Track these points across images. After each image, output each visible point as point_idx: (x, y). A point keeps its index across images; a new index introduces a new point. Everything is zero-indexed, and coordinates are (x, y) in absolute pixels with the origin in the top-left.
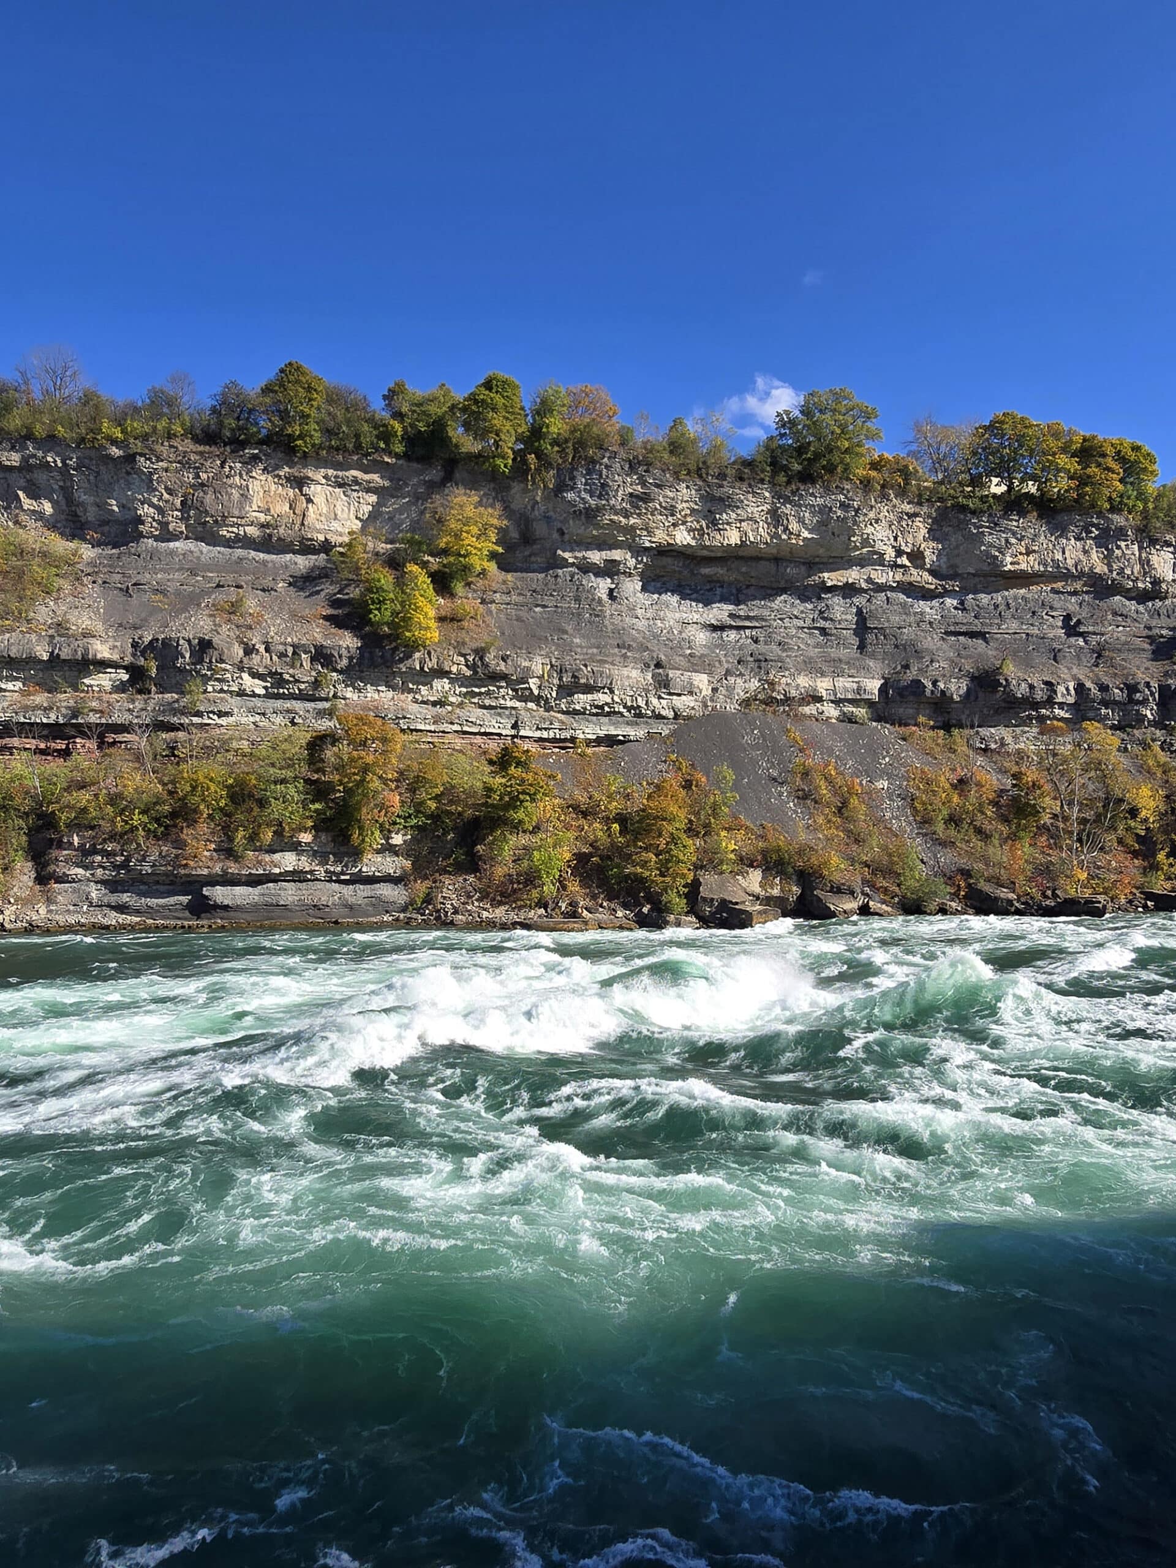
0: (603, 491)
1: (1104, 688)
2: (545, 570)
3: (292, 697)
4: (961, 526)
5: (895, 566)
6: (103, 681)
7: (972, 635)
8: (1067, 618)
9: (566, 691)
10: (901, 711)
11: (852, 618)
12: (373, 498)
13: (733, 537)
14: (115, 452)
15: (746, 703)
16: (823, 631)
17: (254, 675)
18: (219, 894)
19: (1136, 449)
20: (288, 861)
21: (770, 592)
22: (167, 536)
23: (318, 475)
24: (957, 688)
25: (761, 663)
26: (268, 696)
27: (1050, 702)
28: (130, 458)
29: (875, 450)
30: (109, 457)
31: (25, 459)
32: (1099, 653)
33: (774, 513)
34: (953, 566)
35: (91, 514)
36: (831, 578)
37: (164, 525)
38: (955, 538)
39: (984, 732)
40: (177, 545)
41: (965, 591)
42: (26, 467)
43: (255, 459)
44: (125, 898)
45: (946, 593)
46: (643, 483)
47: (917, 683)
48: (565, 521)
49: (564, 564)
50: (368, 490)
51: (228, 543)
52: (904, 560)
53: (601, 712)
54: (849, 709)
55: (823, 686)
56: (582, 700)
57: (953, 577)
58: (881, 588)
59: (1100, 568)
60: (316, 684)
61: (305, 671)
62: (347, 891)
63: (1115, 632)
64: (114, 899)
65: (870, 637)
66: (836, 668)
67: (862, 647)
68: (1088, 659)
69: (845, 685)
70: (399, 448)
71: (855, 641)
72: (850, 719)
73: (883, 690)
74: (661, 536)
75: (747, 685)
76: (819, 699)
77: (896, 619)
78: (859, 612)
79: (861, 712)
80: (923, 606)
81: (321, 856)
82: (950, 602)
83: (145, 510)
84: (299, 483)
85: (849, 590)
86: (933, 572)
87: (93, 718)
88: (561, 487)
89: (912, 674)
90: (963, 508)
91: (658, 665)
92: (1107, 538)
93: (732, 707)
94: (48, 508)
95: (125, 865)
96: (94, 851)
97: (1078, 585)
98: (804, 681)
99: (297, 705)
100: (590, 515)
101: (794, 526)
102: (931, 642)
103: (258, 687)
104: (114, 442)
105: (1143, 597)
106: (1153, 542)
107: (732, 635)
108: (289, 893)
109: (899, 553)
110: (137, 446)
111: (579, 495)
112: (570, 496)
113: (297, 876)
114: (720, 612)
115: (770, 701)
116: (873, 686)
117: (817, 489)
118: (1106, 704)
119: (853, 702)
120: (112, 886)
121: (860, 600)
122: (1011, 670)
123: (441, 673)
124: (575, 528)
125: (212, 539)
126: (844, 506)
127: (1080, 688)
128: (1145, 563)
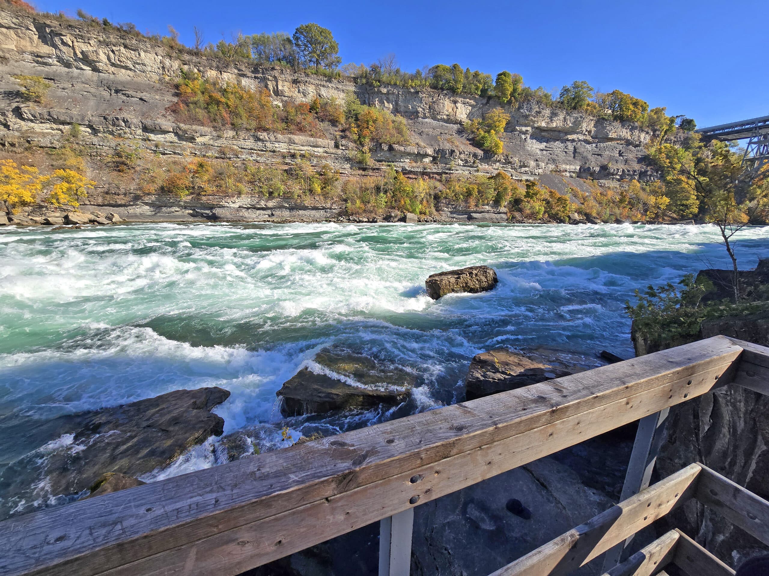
0: (530, 110)
1: (628, 171)
2: (511, 132)
3: (468, 166)
4: (602, 124)
5: (585, 134)
6: (427, 160)
7: (598, 155)
8: (620, 151)
9: (521, 167)
10: (584, 175)
11: (572, 149)
12: (470, 108)
13: (554, 125)
14: (412, 90)
15: (551, 171)
16: (566, 152)
17: (462, 160)
18: (474, 215)
19: (645, 103)
20: (487, 208)
21: (555, 140)
22: (425, 117)
23: (460, 100)
24: (597, 169)
25: (554, 161)
26: (464, 166)
27: (617, 174)
28: (417, 93)
29: (589, 100)
30: (410, 92)
31: (388, 91)
32: (626, 161)
33: (565, 118)
34: (596, 135)
35: (402, 109)
36: (570, 137)
37: (425, 114)
38: (600, 127)
39: (601, 181)
40: (426, 120)
41: (598, 142)
42: (388, 93)
43: (446, 94)
44: (454, 215)
45: (594, 143)
46: (539, 108)
47: (589, 168)
48: (519, 118)
49: (517, 130)
50: (470, 106)
51: (438, 120)
52: (587, 133)
53: (526, 173)
54: (572, 174)
55: (568, 167)
56: (523, 169)
57: (596, 138)
58: (580, 141)
59: (629, 138)
60: (474, 162)
61: (471, 159)
62: (496, 215)
63: (631, 156)
64: (452, 216)
65: (576, 155)
66: (570, 163)
67: (574, 157)
68: (624, 163)
69: (572, 167)
70: (479, 93)
71: (573, 155)
72: (571, 177)
73: (580, 169)
74: (539, 124)
75: (551, 167)
76: (566, 171)
77: (583, 149)
78: (575, 147)
79: (574, 175)
80: (588, 146)
81: (492, 207)
82: (594, 145)
83: (420, 109)
84: (455, 102)
85: (573, 141)
86: (592, 137)
87: (429, 170)
88: (519, 108)
89: (587, 166)
90: (603, 119)
91: (537, 160)
92: (633, 129)
93: (549, 173)
94: (391, 106)
95: (455, 208)
96: (449, 204)
97: (623, 142)
98: (564, 166)
99: (471, 169)
100: (527, 117)
101: (568, 122)
102: (589, 157)
103: (461, 163)
104: (412, 87)
105: (636, 146)
106: (642, 131)
107: (545, 152)
108: (487, 215)
109: (586, 131)
110: (418, 89)
111: (524, 111)
112: (522, 111)
113: (488, 212)
114: (543, 145)
115: (556, 171)
116: (578, 168)
117: (576, 112)
118: (628, 175)
119: (573, 172)
120: (451, 213)
121: (574, 144)
122: (610, 165)
123: (499, 161)
124: (522, 120)
125: (434, 118)
126: (581, 117)
127: (623, 170)
128: (639, 137)
